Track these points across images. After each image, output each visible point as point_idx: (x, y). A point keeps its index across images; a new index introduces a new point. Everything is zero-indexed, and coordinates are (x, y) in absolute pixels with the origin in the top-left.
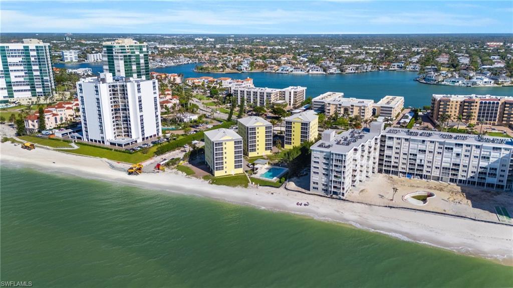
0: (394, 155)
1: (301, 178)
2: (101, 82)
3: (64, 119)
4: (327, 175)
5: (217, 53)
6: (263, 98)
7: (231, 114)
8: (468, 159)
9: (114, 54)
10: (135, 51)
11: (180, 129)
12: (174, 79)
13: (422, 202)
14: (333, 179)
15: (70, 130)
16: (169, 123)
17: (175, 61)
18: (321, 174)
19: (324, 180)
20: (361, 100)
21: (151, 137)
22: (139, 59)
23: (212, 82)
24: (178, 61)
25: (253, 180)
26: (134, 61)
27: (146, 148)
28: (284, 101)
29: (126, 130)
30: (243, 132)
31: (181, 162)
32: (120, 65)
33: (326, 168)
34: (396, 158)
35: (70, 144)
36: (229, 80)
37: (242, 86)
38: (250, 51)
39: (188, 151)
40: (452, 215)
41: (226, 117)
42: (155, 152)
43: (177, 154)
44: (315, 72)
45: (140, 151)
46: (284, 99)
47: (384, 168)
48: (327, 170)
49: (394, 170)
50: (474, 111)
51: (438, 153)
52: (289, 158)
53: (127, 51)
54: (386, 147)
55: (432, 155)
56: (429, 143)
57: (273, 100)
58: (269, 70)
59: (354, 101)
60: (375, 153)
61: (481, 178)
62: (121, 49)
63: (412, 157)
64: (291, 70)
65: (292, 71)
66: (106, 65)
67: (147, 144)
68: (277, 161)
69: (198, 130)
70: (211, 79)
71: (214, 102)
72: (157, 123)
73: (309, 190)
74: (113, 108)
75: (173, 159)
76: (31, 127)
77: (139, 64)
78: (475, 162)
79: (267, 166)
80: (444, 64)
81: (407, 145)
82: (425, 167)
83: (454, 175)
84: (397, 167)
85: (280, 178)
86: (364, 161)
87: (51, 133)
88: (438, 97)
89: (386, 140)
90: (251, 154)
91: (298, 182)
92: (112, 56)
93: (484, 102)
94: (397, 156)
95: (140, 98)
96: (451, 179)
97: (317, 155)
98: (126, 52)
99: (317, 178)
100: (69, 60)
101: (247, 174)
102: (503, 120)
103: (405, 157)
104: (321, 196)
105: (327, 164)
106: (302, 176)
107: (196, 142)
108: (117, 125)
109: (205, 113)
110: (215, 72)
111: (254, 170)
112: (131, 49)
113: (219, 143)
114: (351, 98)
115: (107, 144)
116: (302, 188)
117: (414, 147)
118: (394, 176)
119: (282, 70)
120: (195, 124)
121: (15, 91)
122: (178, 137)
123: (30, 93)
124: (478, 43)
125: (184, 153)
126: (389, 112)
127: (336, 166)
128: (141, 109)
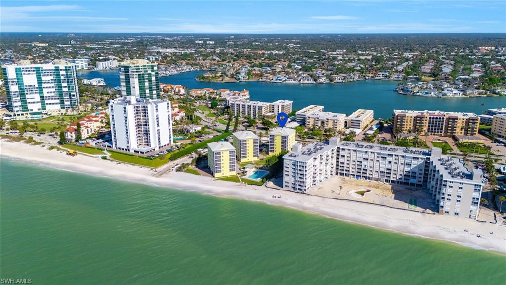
0: (346, 162)
1: (278, 179)
2: (128, 104)
3: (93, 130)
4: (294, 176)
5: (218, 59)
6: (256, 111)
7: (228, 125)
8: (396, 165)
9: (130, 73)
10: (148, 70)
11: (187, 139)
12: (179, 90)
13: (361, 196)
14: (299, 179)
15: (101, 140)
16: (178, 133)
17: (178, 69)
18: (290, 176)
19: (292, 180)
20: (335, 114)
21: (165, 146)
22: (151, 76)
23: (212, 93)
24: (180, 69)
25: (243, 180)
26: (147, 79)
27: (162, 155)
28: (272, 113)
29: (146, 140)
30: (237, 143)
31: (190, 166)
32: (135, 82)
33: (294, 171)
34: (347, 164)
35: (103, 152)
36: (228, 91)
37: (239, 99)
38: (248, 57)
39: (194, 158)
40: (377, 205)
41: (224, 127)
42: (169, 159)
43: (186, 160)
44: (306, 81)
45: (158, 157)
46: (273, 112)
47: (339, 171)
48: (294, 173)
49: (347, 172)
50: (424, 125)
51: (377, 161)
52: (269, 164)
53: (141, 70)
54: (340, 156)
55: (372, 162)
56: (370, 153)
57: (264, 112)
58: (264, 79)
59: (330, 115)
60: (332, 160)
61: (407, 179)
62: (136, 69)
63: (359, 163)
64: (284, 79)
65: (285, 81)
66: (123, 82)
67: (163, 152)
68: (262, 166)
69: (201, 140)
70: (212, 90)
71: (215, 113)
72: (170, 135)
73: (282, 187)
74: (137, 124)
75: (183, 164)
76: (69, 137)
77: (151, 81)
78: (401, 167)
79: (254, 169)
80: (426, 73)
81: (355, 155)
82: (368, 170)
83: (388, 177)
84: (349, 171)
85: (263, 179)
86: (323, 167)
87: (86, 142)
88: (397, 112)
89: (341, 151)
90: (243, 160)
91: (276, 181)
92: (129, 75)
93: (432, 117)
94: (348, 162)
95: (157, 116)
96: (386, 180)
97: (287, 162)
98: (140, 72)
99: (288, 178)
100: (80, 68)
101: (239, 176)
102: (448, 132)
103: (354, 163)
104: (290, 191)
105: (294, 169)
106: (279, 177)
107: (200, 150)
108: (139, 136)
109: (207, 124)
110: (215, 80)
111: (244, 173)
112: (144, 69)
113: (218, 153)
114: (327, 112)
115: (132, 152)
116: (278, 186)
117: (360, 156)
118: (347, 178)
119: (276, 79)
120: (199, 134)
121: (47, 104)
122: (186, 146)
123: (59, 105)
124: (471, 47)
125: (192, 159)
126: (358, 124)
127: (300, 170)
128: (158, 125)
